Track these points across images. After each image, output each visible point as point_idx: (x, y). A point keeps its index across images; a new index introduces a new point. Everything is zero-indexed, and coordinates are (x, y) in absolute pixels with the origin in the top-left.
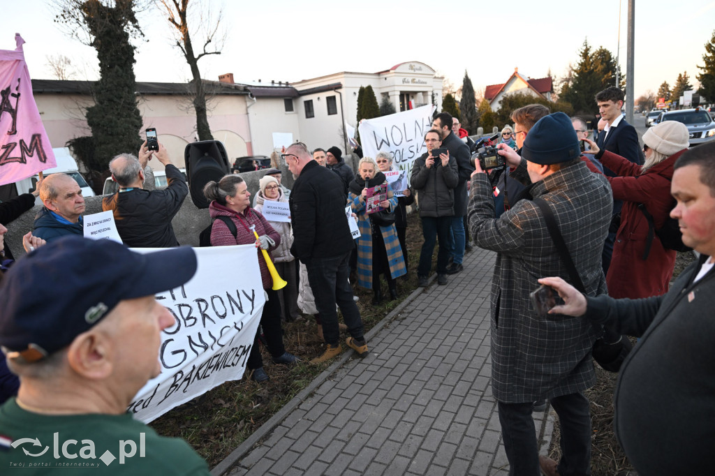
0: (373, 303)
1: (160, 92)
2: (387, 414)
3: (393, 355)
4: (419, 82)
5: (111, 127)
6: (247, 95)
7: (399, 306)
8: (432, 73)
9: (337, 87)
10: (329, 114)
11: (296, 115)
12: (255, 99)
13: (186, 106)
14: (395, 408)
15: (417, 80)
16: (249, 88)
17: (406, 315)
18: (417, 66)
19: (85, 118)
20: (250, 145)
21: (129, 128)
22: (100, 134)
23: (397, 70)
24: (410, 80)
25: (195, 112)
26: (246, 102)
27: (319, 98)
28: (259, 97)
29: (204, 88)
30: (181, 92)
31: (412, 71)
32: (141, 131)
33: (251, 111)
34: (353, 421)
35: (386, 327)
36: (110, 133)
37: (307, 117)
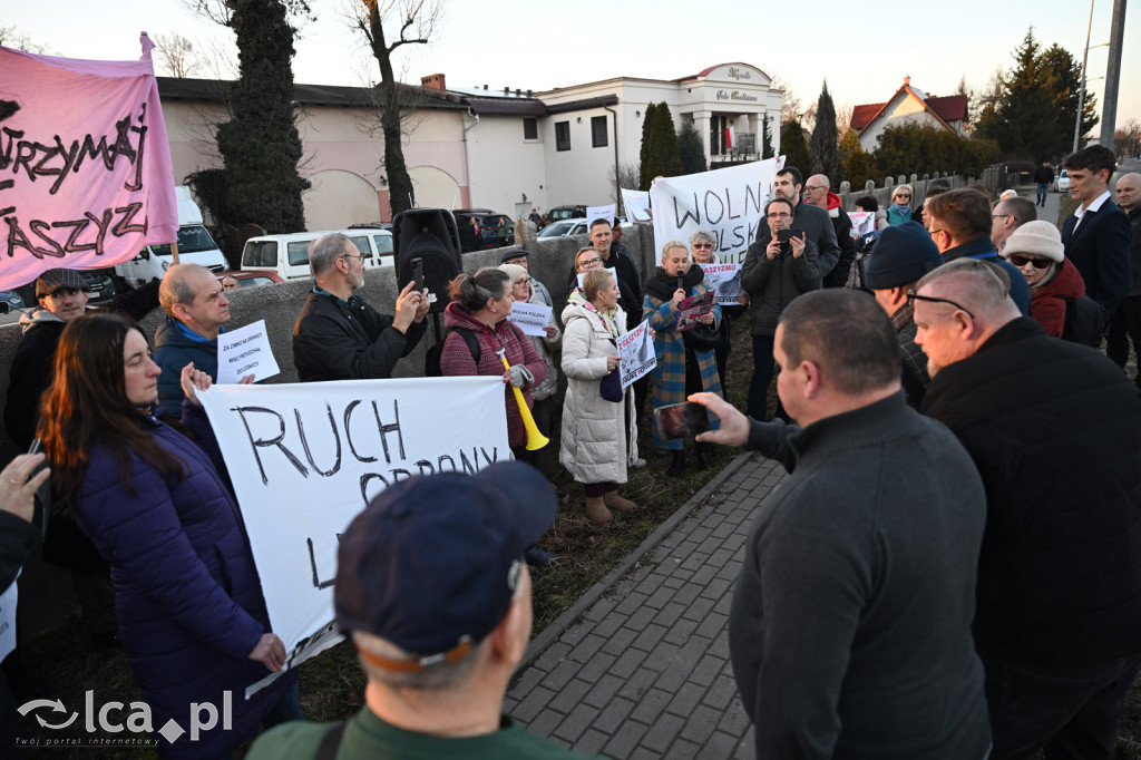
0: (670, 473)
1: (331, 102)
2: (699, 661)
3: (704, 564)
4: (745, 98)
5: (254, 156)
6: (466, 109)
7: (714, 480)
8: (767, 83)
9: (611, 101)
10: (595, 145)
11: (541, 145)
12: (477, 117)
13: (369, 125)
14: (710, 652)
15: (740, 94)
16: (468, 99)
17: (725, 496)
18: (743, 70)
19: (214, 140)
20: (466, 192)
21: (281, 158)
22: (237, 166)
23: (709, 77)
24: (729, 94)
25: (384, 136)
26: (463, 121)
27: (579, 119)
28: (484, 115)
29: (398, 98)
30: (363, 103)
31: (734, 80)
32: (299, 164)
33: (469, 136)
34: (645, 668)
35: (691, 515)
36: (251, 165)
37: (559, 149)
